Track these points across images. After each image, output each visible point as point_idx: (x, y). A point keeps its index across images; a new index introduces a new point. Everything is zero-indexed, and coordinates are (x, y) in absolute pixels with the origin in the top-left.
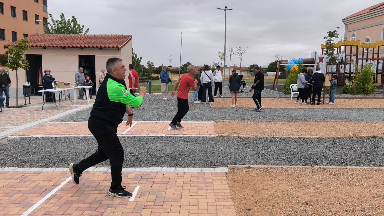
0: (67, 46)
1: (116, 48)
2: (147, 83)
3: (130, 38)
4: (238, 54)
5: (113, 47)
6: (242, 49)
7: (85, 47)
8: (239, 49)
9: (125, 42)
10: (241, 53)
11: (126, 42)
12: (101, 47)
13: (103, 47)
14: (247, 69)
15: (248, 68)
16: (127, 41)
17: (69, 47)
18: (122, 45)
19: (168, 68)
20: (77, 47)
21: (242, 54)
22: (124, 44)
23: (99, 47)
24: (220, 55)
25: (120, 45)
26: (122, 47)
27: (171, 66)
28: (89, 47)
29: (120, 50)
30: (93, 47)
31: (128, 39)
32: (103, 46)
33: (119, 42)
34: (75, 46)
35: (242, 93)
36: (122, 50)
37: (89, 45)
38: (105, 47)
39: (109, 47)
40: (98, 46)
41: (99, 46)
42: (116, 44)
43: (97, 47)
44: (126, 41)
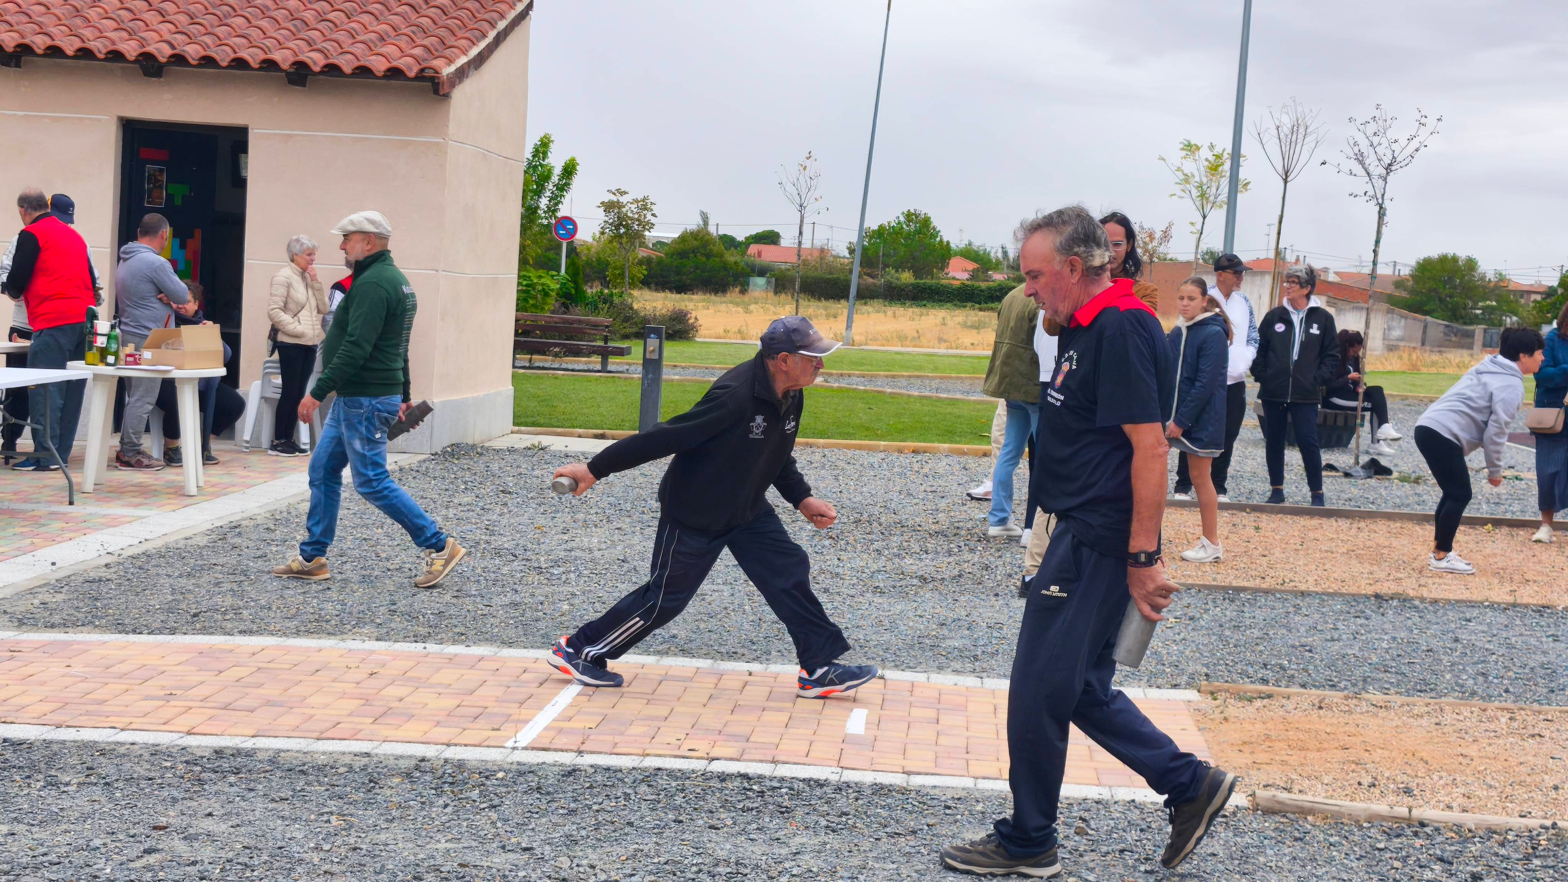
0: (40, 42)
1: (421, 76)
2: (604, 363)
3: (520, 7)
4: (1358, 169)
5: (395, 73)
6: (1391, 134)
7: (179, 59)
8: (1371, 128)
9: (484, 36)
10: (1387, 161)
11: (492, 35)
12: (301, 66)
13: (317, 69)
14: (1390, 290)
15: (1399, 284)
16: (502, 25)
17: (54, 51)
18: (463, 60)
19: (753, 249)
20: (116, 56)
21: (1389, 168)
22: (474, 52)
23: (285, 66)
24: (1190, 167)
25: (450, 61)
26: (461, 74)
27: (770, 238)
28: (208, 61)
29: (447, 96)
30: (240, 63)
31: (502, 16)
32: (316, 60)
33: (442, 32)
34: (99, 47)
35: (1373, 482)
36: (461, 95)
37: (205, 46)
38: (332, 69)
39: (363, 71)
40: (277, 56)
41: (283, 57)
42: (418, 51)
43: (270, 65)
44: (493, 26)
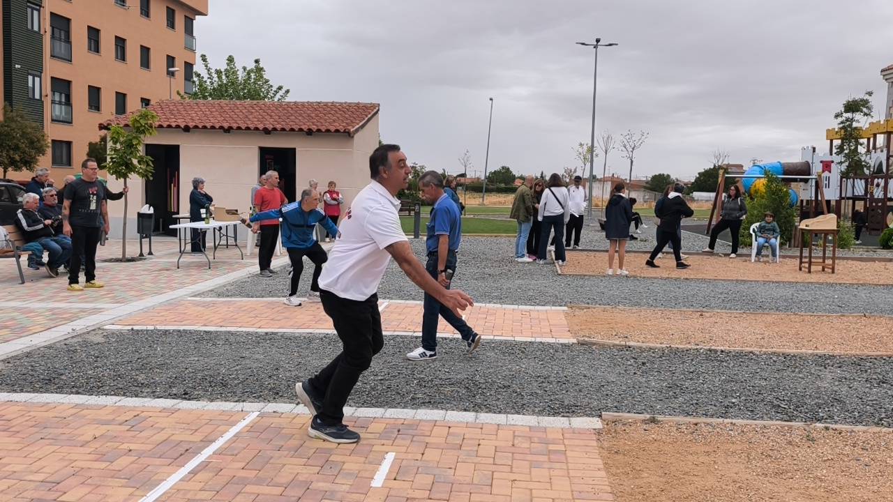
0: (235, 126)
1: (345, 132)
2: (410, 213)
3: (375, 110)
4: (624, 149)
5: (337, 131)
6: (634, 139)
7: (275, 129)
8: (627, 137)
9: (364, 119)
10: (633, 146)
11: (367, 119)
12: (310, 129)
13: (314, 130)
14: (645, 185)
15: (647, 183)
16: (369, 116)
17: (239, 128)
18: (358, 126)
19: (458, 179)
20: (257, 129)
21: (633, 149)
22: (360, 124)
23: (305, 130)
24: (581, 150)
25: (354, 127)
26: (357, 130)
27: (463, 175)
28: (283, 129)
29: (353, 137)
30: (292, 130)
31: (370, 113)
32: (314, 128)
33: (352, 119)
34: (252, 126)
35: (632, 242)
36: (356, 136)
37: (282, 125)
38: (319, 130)
39: (328, 131)
40: (303, 127)
41: (305, 128)
42: (344, 124)
43: (301, 130)
44: (367, 116)
